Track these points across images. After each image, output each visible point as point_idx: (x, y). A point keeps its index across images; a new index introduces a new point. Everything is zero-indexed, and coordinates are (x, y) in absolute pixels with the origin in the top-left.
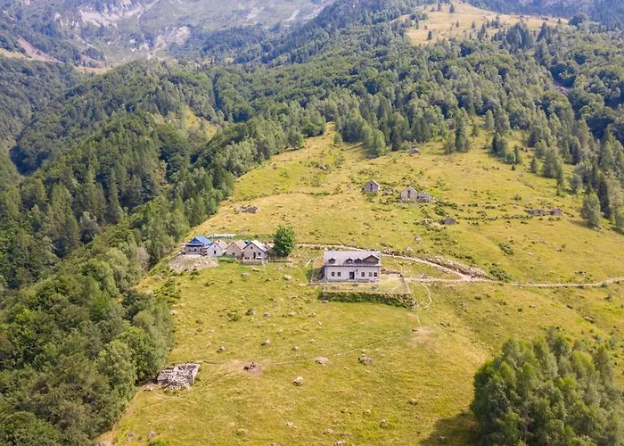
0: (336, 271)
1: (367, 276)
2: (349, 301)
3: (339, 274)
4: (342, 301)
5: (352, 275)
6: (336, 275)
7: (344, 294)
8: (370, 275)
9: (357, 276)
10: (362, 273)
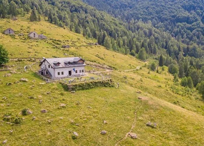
0: (60, 71)
1: (78, 73)
3: (62, 73)
4: (83, 89)
6: (61, 74)
7: (83, 85)
8: (80, 71)
9: (73, 73)
10: (76, 71)
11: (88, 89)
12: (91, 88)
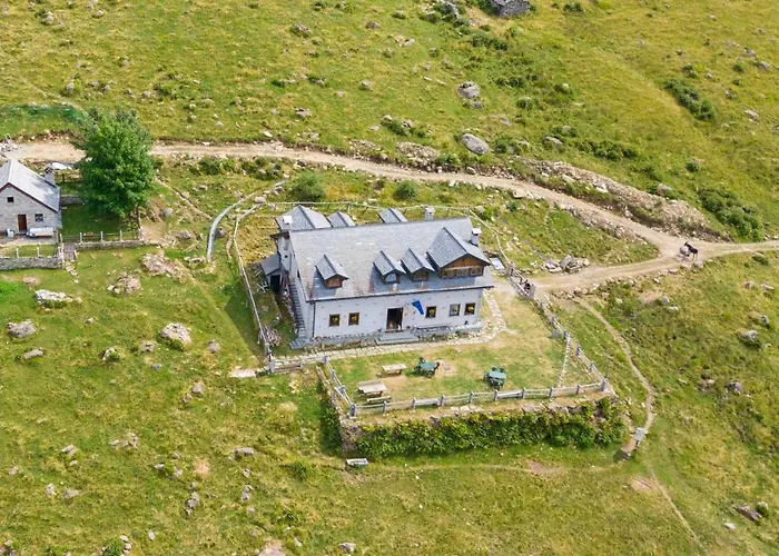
0: (345, 310)
1: (442, 317)
2: (433, 454)
3: (354, 319)
4: (411, 454)
5: (395, 316)
6: (344, 320)
7: (418, 430)
8: (454, 311)
9: (412, 318)
10: (429, 309)
11: (445, 454)
12: (458, 450)
